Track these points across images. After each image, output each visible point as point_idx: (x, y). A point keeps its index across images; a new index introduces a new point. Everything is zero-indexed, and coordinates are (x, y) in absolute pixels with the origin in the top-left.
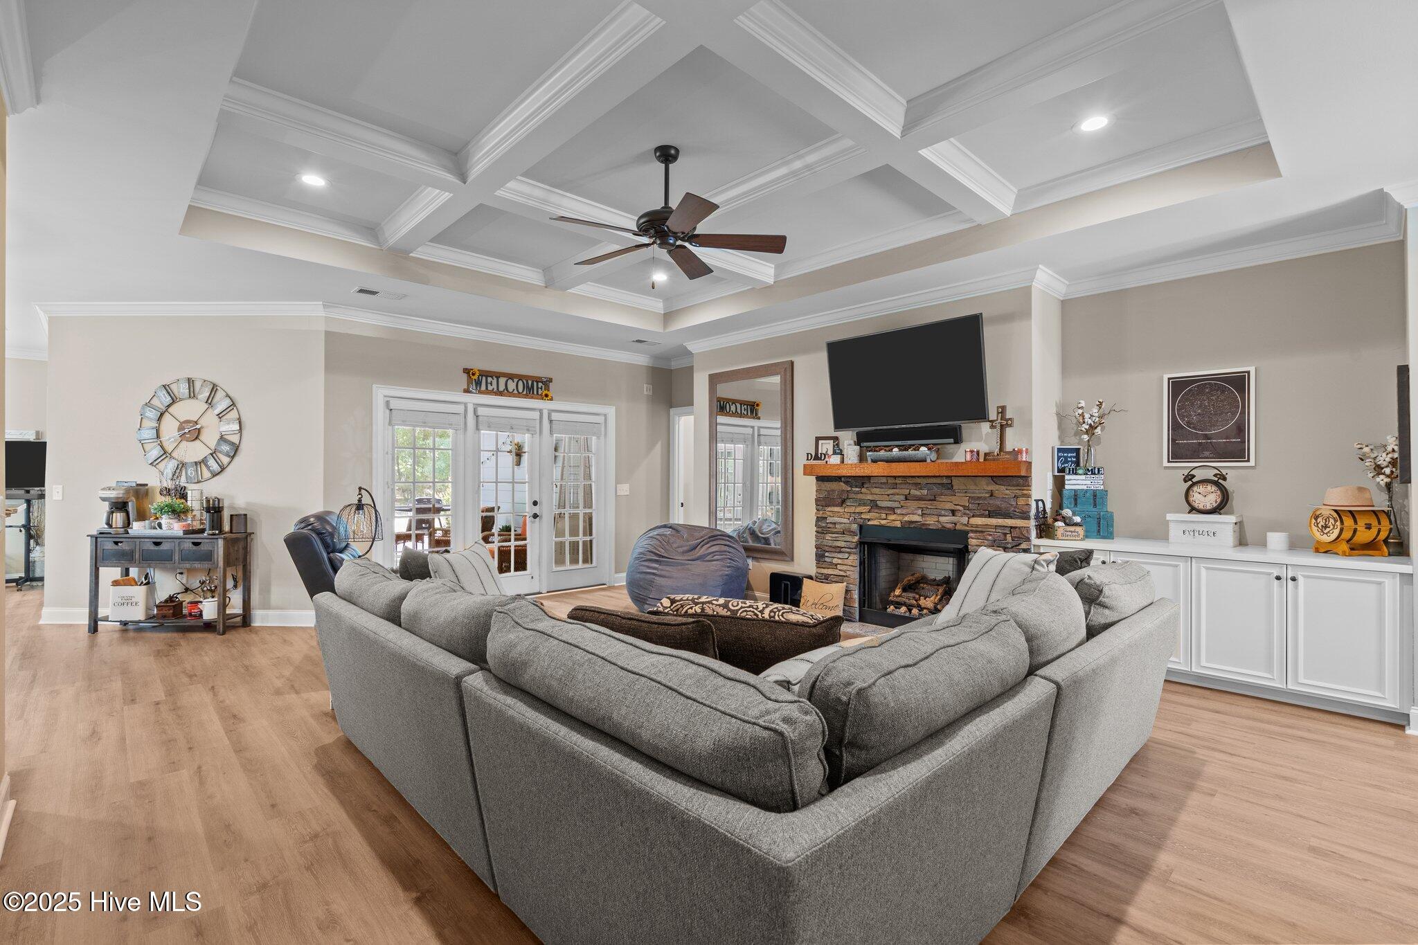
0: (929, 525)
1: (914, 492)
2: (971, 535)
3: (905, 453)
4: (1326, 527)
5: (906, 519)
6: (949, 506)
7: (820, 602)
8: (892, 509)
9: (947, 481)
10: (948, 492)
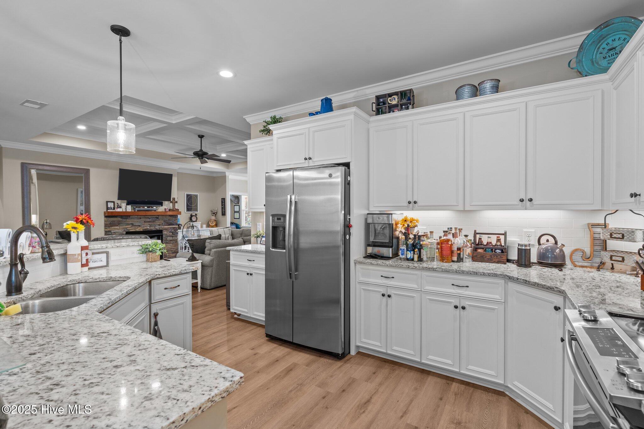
0: (152, 229)
1: (149, 220)
2: (164, 231)
3: (148, 208)
4: (212, 223)
5: (145, 228)
6: (158, 223)
8: (139, 226)
9: (158, 216)
10: (158, 219)
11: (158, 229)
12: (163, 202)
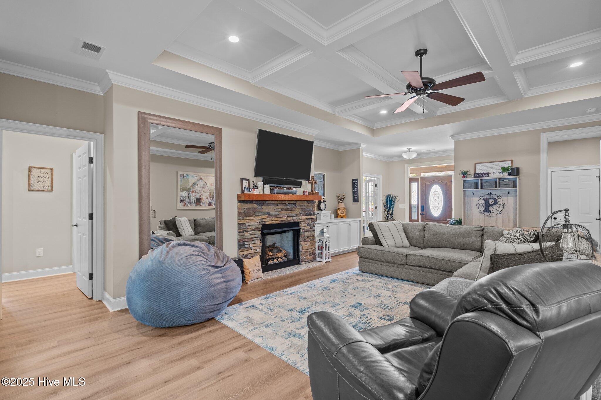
1: (286, 207)
2: (302, 223)
3: (288, 190)
4: (342, 212)
5: (282, 219)
6: (296, 213)
7: (256, 269)
8: (276, 216)
9: (295, 202)
10: (295, 207)
11: (296, 220)
12: (301, 182)
